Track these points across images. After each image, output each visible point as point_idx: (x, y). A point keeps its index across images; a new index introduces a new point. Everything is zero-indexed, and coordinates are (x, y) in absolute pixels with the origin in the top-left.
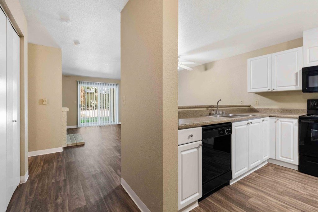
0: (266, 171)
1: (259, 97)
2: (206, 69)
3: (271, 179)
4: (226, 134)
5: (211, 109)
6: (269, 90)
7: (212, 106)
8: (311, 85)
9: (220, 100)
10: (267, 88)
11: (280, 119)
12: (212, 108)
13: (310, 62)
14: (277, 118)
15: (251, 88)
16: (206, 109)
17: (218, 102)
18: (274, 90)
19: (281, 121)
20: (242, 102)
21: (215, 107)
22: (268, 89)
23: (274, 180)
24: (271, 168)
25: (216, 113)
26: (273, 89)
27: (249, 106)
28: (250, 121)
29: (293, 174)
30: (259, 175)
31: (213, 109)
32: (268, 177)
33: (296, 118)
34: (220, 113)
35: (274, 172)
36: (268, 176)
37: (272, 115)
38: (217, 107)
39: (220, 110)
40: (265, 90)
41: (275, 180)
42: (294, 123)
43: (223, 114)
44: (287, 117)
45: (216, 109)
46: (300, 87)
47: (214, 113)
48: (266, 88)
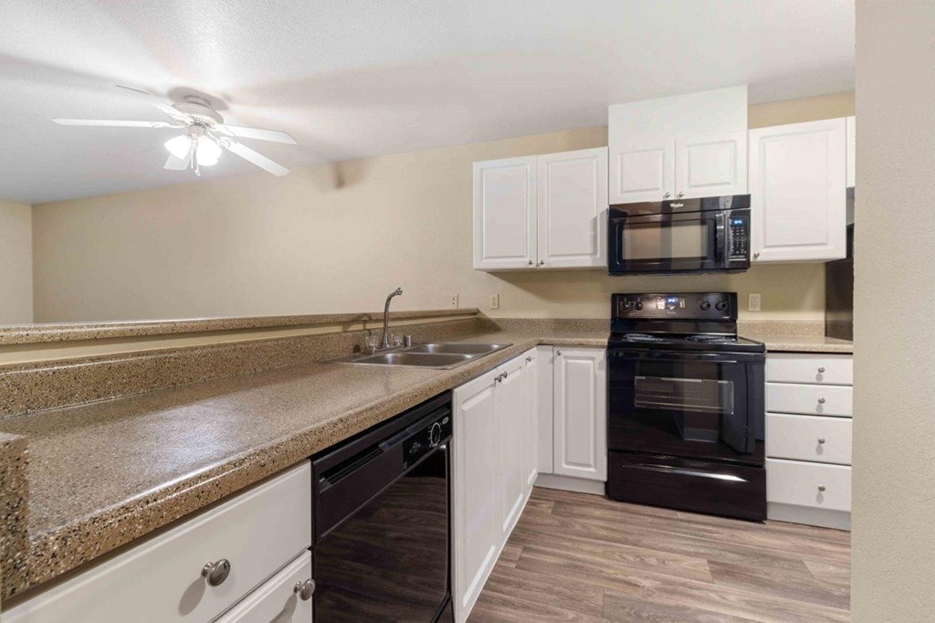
0: (537, 524)
1: (501, 284)
2: (340, 183)
3: (561, 556)
4: (432, 448)
5: (360, 327)
6: (531, 263)
7: (366, 314)
8: (627, 255)
9: (398, 292)
10: (523, 259)
11: (566, 352)
12: (365, 322)
13: (623, 192)
14: (556, 349)
15: (481, 258)
16: (338, 329)
17: (389, 299)
18: (542, 263)
19: (565, 357)
20: (455, 301)
21: (377, 321)
22: (527, 260)
23: (566, 557)
24: (546, 507)
25: (382, 344)
26: (539, 262)
27: (475, 314)
28: (501, 369)
29: (598, 513)
30: (525, 549)
31: (369, 326)
32: (549, 550)
33: (602, 347)
34: (395, 344)
35: (556, 523)
36: (548, 545)
37: (545, 339)
38: (385, 317)
39: (395, 330)
40: (520, 263)
41: (571, 558)
42: (597, 362)
43: (406, 345)
44: (581, 345)
45: (381, 325)
46: (601, 260)
47: (373, 344)
48: (523, 256)
